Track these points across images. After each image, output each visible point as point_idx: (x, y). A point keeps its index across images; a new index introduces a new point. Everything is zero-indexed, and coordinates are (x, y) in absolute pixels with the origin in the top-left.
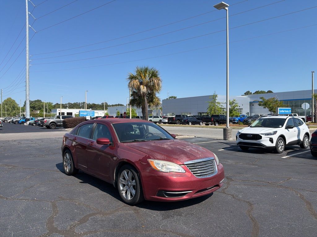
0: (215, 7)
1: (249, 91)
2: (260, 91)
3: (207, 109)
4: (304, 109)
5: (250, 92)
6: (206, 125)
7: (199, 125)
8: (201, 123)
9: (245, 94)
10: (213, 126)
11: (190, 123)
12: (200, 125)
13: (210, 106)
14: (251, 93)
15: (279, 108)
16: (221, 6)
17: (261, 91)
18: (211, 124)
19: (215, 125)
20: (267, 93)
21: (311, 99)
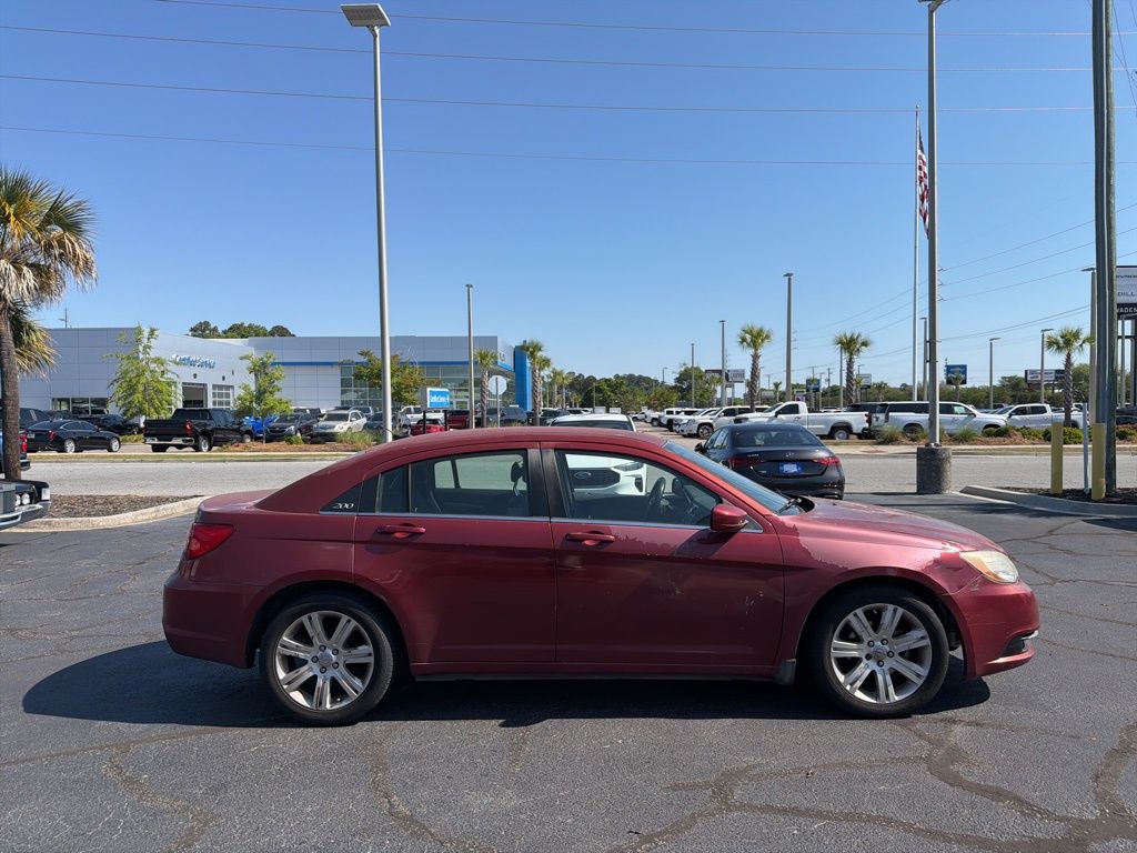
0: (347, 11)
1: (207, 323)
2: (246, 325)
3: (107, 383)
4: (494, 393)
5: (212, 326)
6: (156, 448)
7: (105, 453)
8: (115, 444)
9: (192, 330)
10: (189, 451)
11: (70, 446)
12: (110, 450)
13: (126, 372)
14: (215, 329)
15: (429, 389)
16: (364, 17)
17: (250, 326)
18: (179, 447)
19: (197, 449)
20: (272, 334)
21: (467, 363)
